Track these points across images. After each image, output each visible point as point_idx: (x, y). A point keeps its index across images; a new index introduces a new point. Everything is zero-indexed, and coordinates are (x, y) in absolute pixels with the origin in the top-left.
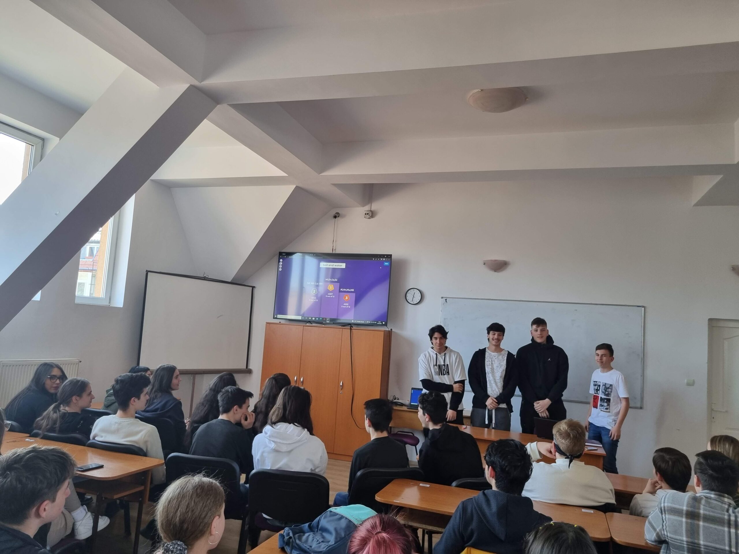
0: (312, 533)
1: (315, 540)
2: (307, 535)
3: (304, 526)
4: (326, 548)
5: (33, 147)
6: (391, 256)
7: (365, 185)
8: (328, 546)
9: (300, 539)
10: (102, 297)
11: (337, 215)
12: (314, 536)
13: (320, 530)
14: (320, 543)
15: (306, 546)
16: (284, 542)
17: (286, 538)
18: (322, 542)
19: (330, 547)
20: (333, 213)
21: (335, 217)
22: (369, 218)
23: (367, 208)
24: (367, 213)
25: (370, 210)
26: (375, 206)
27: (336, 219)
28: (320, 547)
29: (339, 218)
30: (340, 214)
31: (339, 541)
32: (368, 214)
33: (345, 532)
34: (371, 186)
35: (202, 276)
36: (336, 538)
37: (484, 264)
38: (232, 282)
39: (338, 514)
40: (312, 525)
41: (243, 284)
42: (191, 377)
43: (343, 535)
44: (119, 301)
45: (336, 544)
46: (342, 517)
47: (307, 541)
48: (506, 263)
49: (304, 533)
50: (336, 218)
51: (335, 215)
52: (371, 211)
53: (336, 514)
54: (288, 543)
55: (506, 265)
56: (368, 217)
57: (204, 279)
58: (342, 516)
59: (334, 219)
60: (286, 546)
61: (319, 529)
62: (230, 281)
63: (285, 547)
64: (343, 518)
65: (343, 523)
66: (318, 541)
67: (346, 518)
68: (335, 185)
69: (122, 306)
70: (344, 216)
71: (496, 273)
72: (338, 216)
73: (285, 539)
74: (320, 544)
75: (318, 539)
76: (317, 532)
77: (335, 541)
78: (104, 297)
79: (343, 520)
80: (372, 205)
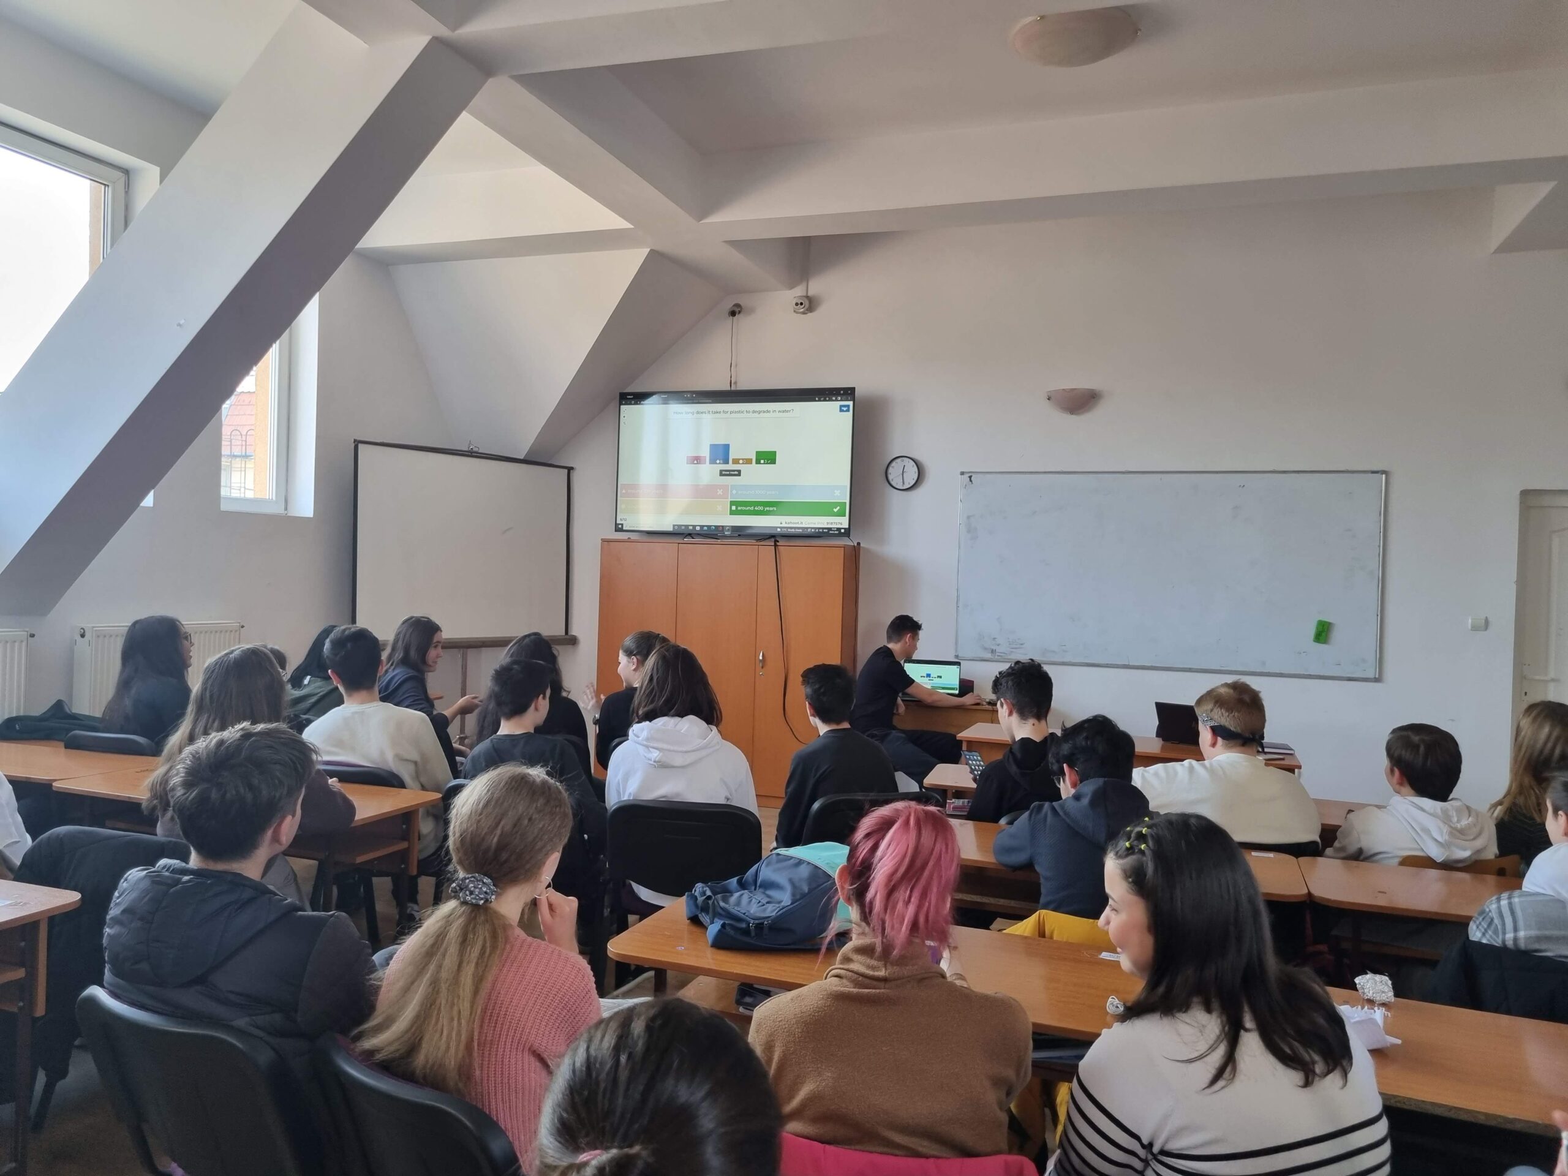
0: (746, 891)
1: (754, 900)
2: (737, 895)
3: (729, 883)
4: (777, 911)
5: (107, 188)
6: (853, 389)
7: (792, 241)
8: (781, 908)
9: (725, 900)
10: (271, 498)
11: (737, 310)
12: (752, 895)
13: (760, 887)
14: (764, 905)
15: (739, 909)
16: (697, 906)
17: (700, 899)
18: (768, 903)
19: (784, 910)
20: (728, 305)
21: (733, 314)
22: (804, 313)
23: (799, 291)
24: (799, 303)
25: (805, 294)
26: (816, 286)
27: (735, 318)
28: (765, 910)
29: (741, 315)
30: (743, 307)
31: (800, 899)
32: (802, 304)
33: (809, 884)
34: (807, 241)
35: (466, 449)
36: (793, 895)
37: (1048, 399)
38: (527, 459)
39: (792, 858)
40: (745, 881)
41: (550, 462)
42: (457, 654)
43: (806, 889)
44: (305, 504)
45: (794, 905)
46: (800, 862)
47: (738, 903)
48: (1095, 394)
49: (731, 893)
50: (735, 315)
51: (732, 310)
52: (807, 297)
53: (789, 858)
54: (705, 909)
55: (1094, 398)
56: (802, 310)
57: (471, 454)
58: (801, 860)
59: (731, 317)
60: (700, 913)
61: (758, 885)
62: (522, 457)
63: (700, 915)
64: (803, 863)
65: (804, 872)
66: (760, 902)
67: (809, 863)
68: (732, 243)
69: (311, 515)
70: (751, 311)
71: (1073, 416)
72: (740, 312)
73: (698, 902)
74: (764, 907)
75: (759, 899)
76: (755, 889)
77: (792, 900)
78: (274, 498)
79: (803, 867)
80: (810, 283)
